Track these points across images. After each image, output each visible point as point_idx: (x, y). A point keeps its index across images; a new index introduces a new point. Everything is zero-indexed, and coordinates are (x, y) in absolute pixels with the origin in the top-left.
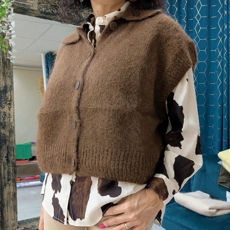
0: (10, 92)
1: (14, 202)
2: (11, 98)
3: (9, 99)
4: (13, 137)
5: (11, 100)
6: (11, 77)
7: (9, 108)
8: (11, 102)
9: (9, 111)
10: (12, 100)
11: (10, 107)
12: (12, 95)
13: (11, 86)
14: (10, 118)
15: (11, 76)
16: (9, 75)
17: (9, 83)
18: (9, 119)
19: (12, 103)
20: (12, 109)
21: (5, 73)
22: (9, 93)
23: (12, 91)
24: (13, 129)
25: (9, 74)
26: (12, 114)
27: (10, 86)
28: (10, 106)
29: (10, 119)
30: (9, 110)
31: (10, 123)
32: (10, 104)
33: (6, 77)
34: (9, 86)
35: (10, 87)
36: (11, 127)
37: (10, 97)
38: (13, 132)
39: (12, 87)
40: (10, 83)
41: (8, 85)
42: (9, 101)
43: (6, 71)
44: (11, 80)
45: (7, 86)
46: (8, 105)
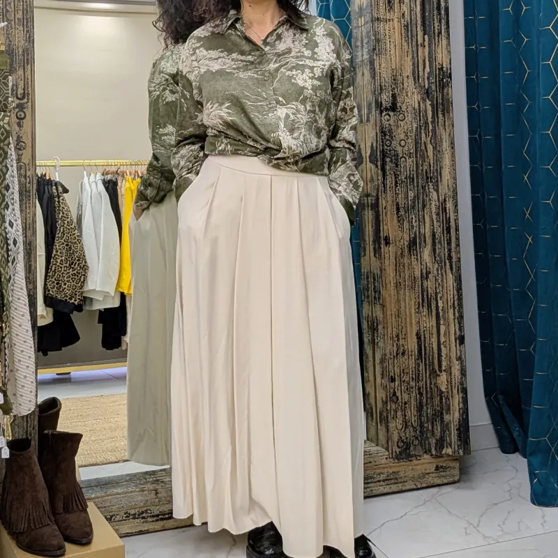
0: (24, 69)
1: (27, 422)
2: (24, 89)
3: (20, 91)
4: (28, 211)
5: (24, 93)
6: (27, 22)
7: (18, 118)
8: (25, 100)
9: (17, 129)
10: (28, 94)
11: (23, 116)
12: (30, 77)
13: (27, 50)
14: (20, 149)
15: (27, 20)
16: (21, 17)
17: (19, 41)
18: (19, 155)
19: (30, 104)
20: (27, 123)
21: (7, 11)
22: (21, 72)
23: (29, 66)
24: (28, 185)
25: (21, 13)
26: (26, 139)
27: (24, 51)
28: (22, 114)
29: (20, 152)
30: (19, 125)
31: (21, 166)
32: (21, 107)
33: (13, 22)
34: (21, 51)
35: (24, 55)
36: (23, 179)
37: (21, 84)
38: (29, 196)
39: (28, 55)
40: (23, 42)
41: (18, 48)
42: (18, 98)
43: (12, 4)
44: (27, 31)
45: (12, 53)
46: (17, 110)
